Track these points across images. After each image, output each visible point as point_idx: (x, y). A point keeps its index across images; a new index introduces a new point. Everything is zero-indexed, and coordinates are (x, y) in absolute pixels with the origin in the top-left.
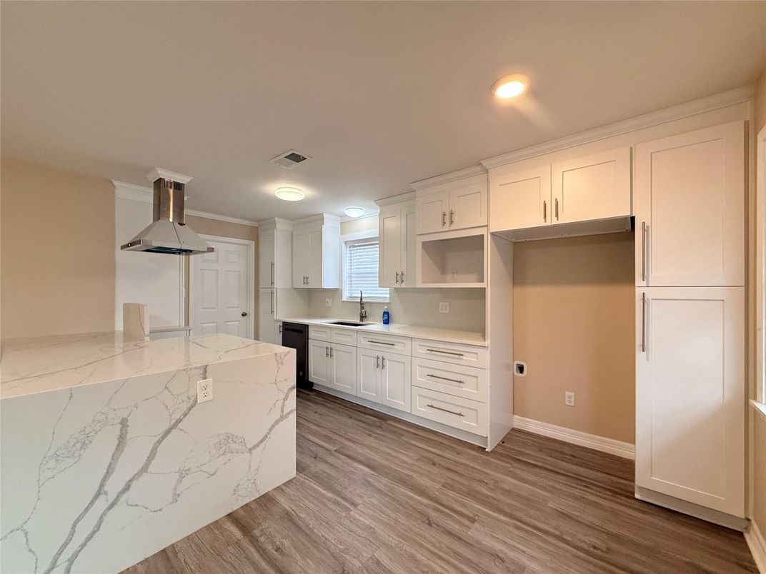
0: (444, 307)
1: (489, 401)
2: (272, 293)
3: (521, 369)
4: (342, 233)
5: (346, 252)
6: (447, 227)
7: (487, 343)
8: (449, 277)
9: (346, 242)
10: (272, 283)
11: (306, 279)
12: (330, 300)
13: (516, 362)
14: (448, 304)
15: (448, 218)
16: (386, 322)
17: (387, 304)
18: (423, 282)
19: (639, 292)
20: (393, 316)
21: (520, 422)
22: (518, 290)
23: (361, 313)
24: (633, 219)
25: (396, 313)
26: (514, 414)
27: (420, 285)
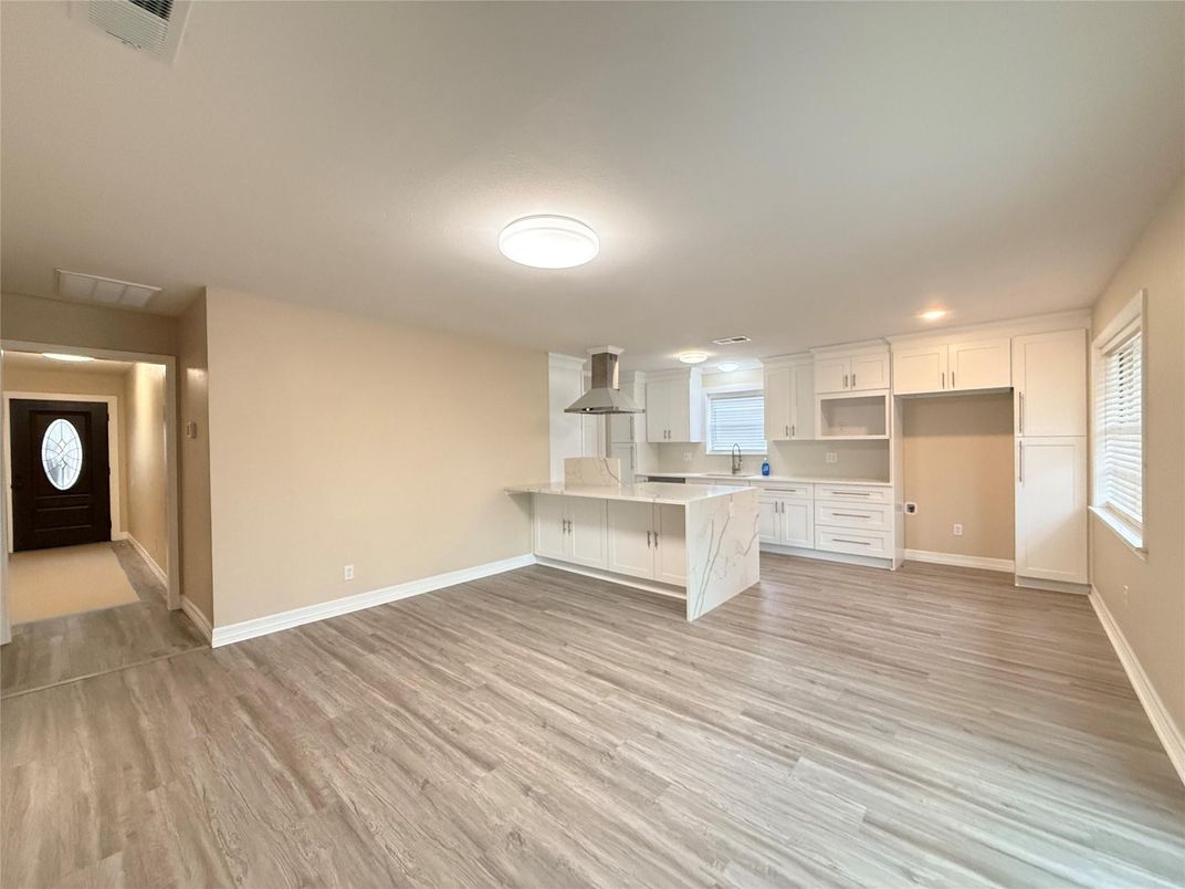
0: (831, 457)
1: (893, 530)
2: (632, 448)
3: (912, 509)
4: (703, 386)
5: (708, 403)
6: (849, 389)
7: (892, 483)
8: (837, 429)
9: (708, 395)
10: (632, 438)
11: (667, 434)
12: (689, 455)
13: (907, 503)
14: (835, 454)
15: (851, 380)
16: (766, 473)
17: (764, 456)
18: (823, 435)
19: (1017, 441)
20: (773, 468)
21: (910, 554)
22: (909, 440)
23: (734, 466)
24: (1012, 389)
25: (776, 463)
26: (905, 548)
27: (819, 437)
